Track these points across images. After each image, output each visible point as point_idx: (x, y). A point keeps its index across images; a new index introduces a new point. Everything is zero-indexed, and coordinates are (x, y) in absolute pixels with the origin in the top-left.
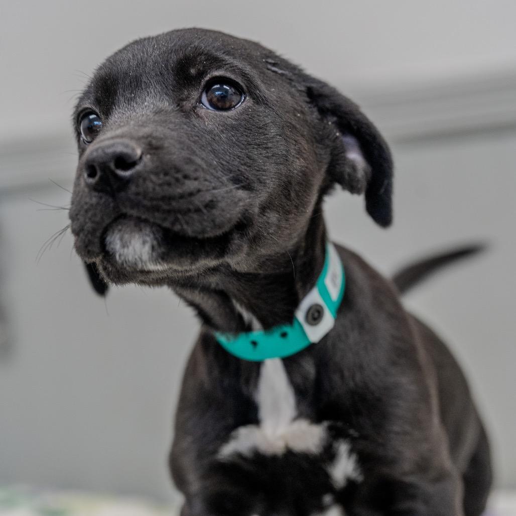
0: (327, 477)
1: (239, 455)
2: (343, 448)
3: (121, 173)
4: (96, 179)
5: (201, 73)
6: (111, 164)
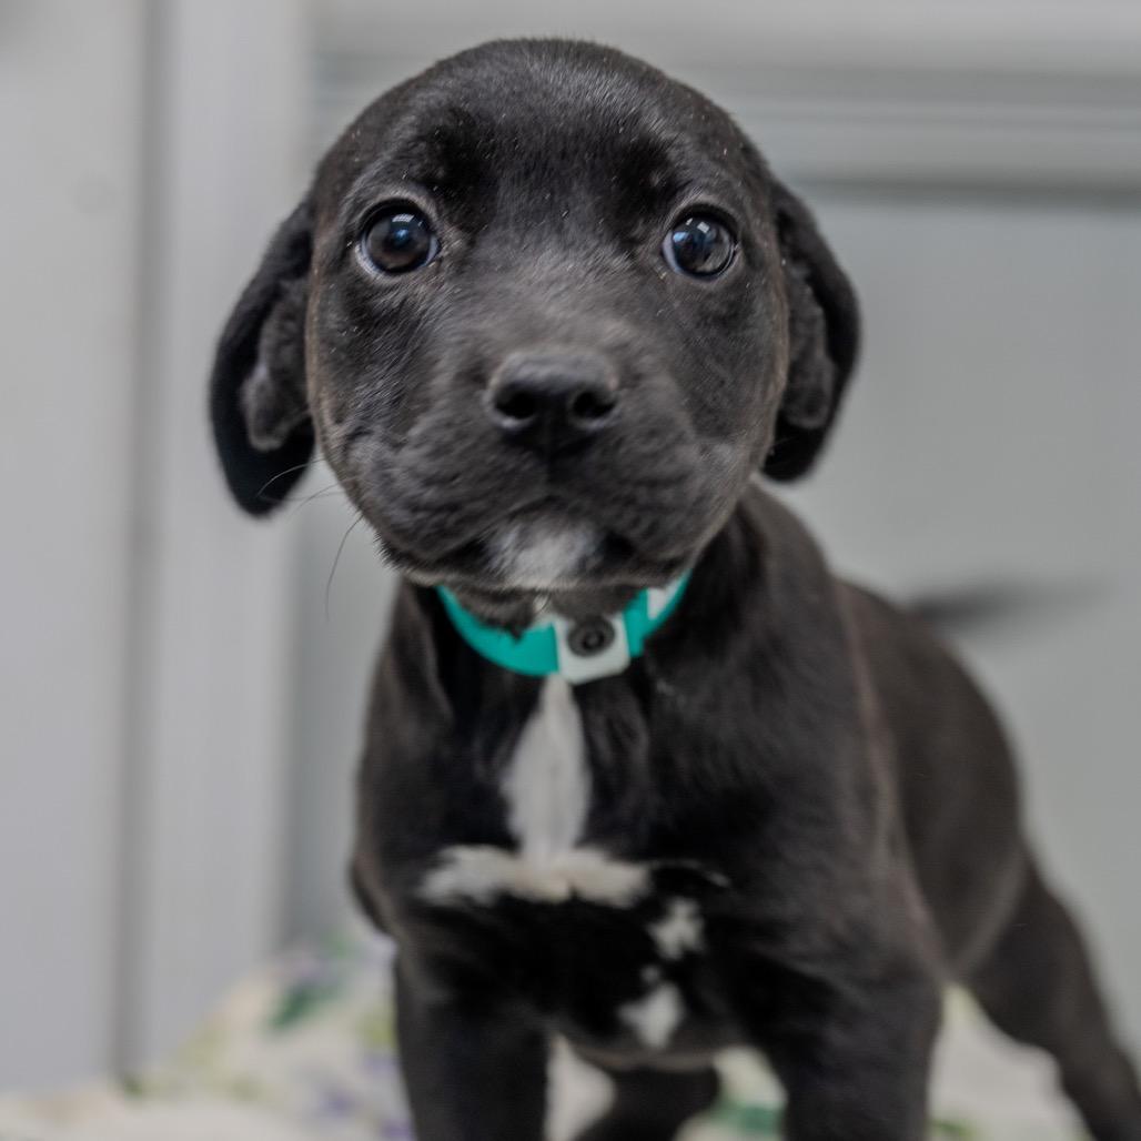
3: (579, 421)
4: (525, 422)
5: (672, 189)
6: (571, 402)
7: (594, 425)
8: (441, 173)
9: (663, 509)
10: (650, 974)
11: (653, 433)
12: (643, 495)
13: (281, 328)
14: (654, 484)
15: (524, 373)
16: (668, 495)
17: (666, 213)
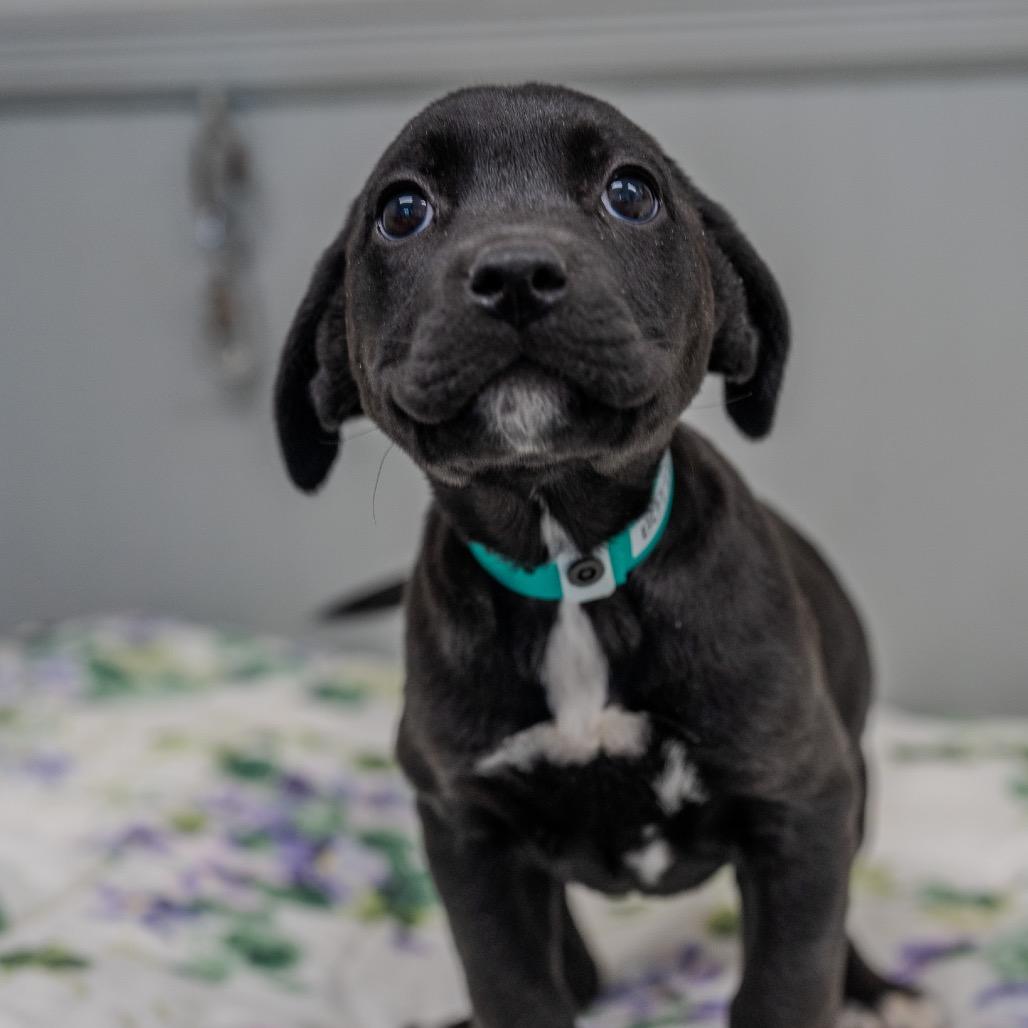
0: (653, 796)
1: (513, 769)
2: (675, 753)
3: (538, 294)
4: (497, 297)
5: (605, 158)
6: (529, 278)
7: (550, 298)
8: (432, 162)
9: (608, 364)
10: (649, 831)
11: (597, 306)
12: (591, 351)
13: (331, 325)
14: (600, 343)
15: (493, 261)
16: (609, 353)
17: (604, 172)
